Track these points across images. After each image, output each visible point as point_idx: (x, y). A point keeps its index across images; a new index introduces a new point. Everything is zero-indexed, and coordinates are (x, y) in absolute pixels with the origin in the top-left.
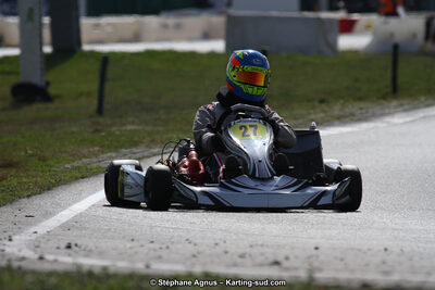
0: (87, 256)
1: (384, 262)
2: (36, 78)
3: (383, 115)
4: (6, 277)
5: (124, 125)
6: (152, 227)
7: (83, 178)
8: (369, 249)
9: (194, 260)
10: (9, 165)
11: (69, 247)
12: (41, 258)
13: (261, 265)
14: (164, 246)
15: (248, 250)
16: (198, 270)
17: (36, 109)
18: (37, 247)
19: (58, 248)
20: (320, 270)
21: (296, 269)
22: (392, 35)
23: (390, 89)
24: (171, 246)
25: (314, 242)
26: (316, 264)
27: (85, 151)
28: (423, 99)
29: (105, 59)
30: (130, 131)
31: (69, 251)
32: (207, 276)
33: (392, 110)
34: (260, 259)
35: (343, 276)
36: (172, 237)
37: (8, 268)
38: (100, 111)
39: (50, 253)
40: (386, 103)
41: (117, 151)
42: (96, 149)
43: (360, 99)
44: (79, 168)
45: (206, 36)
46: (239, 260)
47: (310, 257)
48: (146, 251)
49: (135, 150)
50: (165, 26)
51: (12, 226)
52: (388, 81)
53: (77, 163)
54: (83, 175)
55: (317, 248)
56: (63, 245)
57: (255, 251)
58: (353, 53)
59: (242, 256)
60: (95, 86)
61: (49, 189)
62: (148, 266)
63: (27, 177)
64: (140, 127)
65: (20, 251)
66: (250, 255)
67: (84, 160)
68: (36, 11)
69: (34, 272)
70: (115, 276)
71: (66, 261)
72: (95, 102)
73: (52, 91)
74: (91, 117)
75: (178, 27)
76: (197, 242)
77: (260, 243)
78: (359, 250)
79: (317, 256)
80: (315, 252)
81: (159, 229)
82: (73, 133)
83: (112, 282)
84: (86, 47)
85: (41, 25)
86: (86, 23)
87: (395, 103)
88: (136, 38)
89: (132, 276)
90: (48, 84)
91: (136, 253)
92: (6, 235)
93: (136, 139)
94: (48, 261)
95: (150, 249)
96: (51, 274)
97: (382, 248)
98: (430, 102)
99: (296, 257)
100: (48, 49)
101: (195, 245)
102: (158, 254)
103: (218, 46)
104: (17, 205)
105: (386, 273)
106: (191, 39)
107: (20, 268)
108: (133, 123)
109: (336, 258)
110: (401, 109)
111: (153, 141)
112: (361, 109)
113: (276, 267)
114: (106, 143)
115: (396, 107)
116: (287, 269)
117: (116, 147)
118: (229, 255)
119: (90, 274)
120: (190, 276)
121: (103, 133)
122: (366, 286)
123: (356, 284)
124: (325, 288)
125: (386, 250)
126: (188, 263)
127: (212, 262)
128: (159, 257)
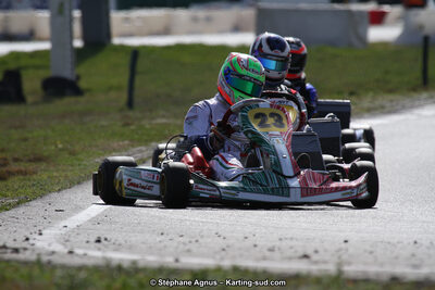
0: (116, 250)
1: (413, 255)
2: (67, 72)
3: (412, 107)
4: (36, 272)
5: (153, 118)
6: (181, 221)
8: (399, 242)
9: (223, 253)
10: (38, 159)
11: (98, 241)
12: (71, 252)
13: (290, 258)
14: (194, 240)
15: (278, 243)
16: (227, 263)
17: (67, 103)
18: (67, 241)
19: (88, 242)
20: (349, 264)
21: (325, 262)
22: (422, 27)
23: (420, 81)
24: (200, 240)
25: (343, 236)
26: (344, 257)
27: (115, 145)
29: (135, 53)
30: (161, 124)
31: (97, 244)
32: (236, 269)
33: (422, 102)
34: (290, 253)
35: (373, 269)
36: (202, 231)
37: (38, 263)
38: (130, 104)
39: (79, 247)
40: (415, 95)
41: (147, 145)
42: (126, 142)
43: (391, 91)
45: (237, 29)
46: (268, 254)
47: (340, 250)
48: (175, 244)
50: (195, 19)
51: (42, 220)
52: (418, 73)
55: (346, 241)
56: (93, 239)
57: (284, 244)
58: (384, 45)
59: (271, 250)
60: (124, 80)
61: (79, 183)
62: (177, 261)
63: (57, 171)
64: (171, 121)
65: (50, 245)
66: (279, 249)
67: (113, 153)
68: (67, 6)
69: (63, 267)
70: (144, 270)
71: (96, 255)
72: (124, 96)
73: (83, 84)
74: (121, 110)
75: (208, 19)
76: (227, 235)
77: (289, 236)
78: (389, 243)
79: (347, 250)
80: (344, 245)
81: (188, 223)
82: (102, 126)
83: (141, 276)
84: (116, 41)
85: (71, 19)
86: (117, 17)
87: (425, 95)
88: (166, 32)
89: (161, 270)
90: (78, 78)
91: (165, 247)
92: (37, 229)
94: (77, 255)
95: (179, 243)
96: (81, 268)
97: (412, 241)
99: (326, 251)
100: (78, 43)
101: (224, 238)
102: (187, 247)
103: (248, 39)
104: (47, 199)
105: (415, 266)
106: (221, 32)
107: (49, 262)
108: (163, 116)
109: (365, 251)
110: (431, 101)
112: (392, 101)
113: (305, 260)
114: (136, 136)
115: (426, 99)
116: (316, 262)
117: (146, 141)
118: (257, 249)
119: (120, 268)
120: (219, 269)
121: (132, 127)
122: (395, 280)
123: (385, 278)
124: (355, 281)
125: (416, 242)
126: (218, 257)
127: (241, 256)
128: (189, 251)
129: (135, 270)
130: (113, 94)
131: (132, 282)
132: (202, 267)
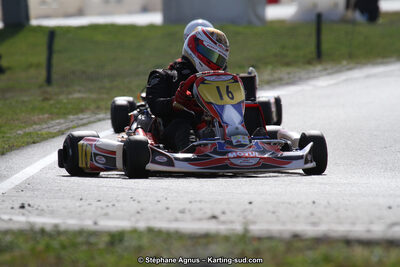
0: (38, 215)
1: (312, 214)
3: (309, 79)
5: (70, 93)
6: (99, 187)
7: (34, 143)
8: (299, 203)
9: (138, 215)
11: (22, 207)
13: (200, 220)
14: (110, 204)
15: (189, 206)
16: (142, 225)
19: (12, 208)
20: (254, 223)
21: (232, 222)
22: (315, 6)
23: (314, 55)
24: (117, 204)
25: (247, 198)
26: (250, 217)
27: (35, 118)
28: (344, 63)
29: (52, 33)
30: (78, 99)
31: (21, 210)
32: (150, 230)
33: (317, 74)
34: (198, 215)
35: (275, 228)
36: (118, 196)
38: (49, 81)
39: (5, 213)
40: (311, 68)
41: (65, 118)
42: (46, 116)
43: (288, 64)
44: (30, 134)
45: (145, 9)
46: (179, 215)
47: (245, 211)
48: (94, 209)
49: (81, 116)
52: (312, 47)
53: (28, 130)
54: (35, 140)
55: (250, 203)
56: (17, 205)
57: (194, 206)
58: (281, 22)
59: (182, 212)
60: (43, 58)
61: (3, 154)
62: (95, 223)
64: (87, 95)
66: (190, 211)
67: (34, 126)
70: (66, 232)
71: (20, 220)
72: (43, 73)
73: (4, 63)
74: (40, 87)
76: (140, 199)
77: (198, 199)
78: (290, 203)
79: (251, 210)
80: (249, 206)
81: (105, 189)
82: (23, 102)
83: (63, 238)
84: (34, 22)
87: (319, 67)
88: (80, 13)
89: (81, 232)
91: (85, 211)
93: (83, 106)
94: (4, 221)
95: (97, 207)
96: (6, 232)
97: (310, 201)
98: (352, 65)
99: (232, 212)
101: (139, 202)
102: (104, 211)
103: (156, 18)
105: (314, 224)
106: (130, 12)
108: (79, 91)
109: (268, 211)
110: (325, 73)
111: (98, 108)
112: (289, 73)
113: (214, 220)
114: (55, 110)
115: (320, 71)
116: (224, 223)
117: (64, 114)
118: (170, 211)
119: (43, 231)
120: (135, 231)
121: (52, 102)
122: (296, 236)
123: (287, 235)
124: (259, 239)
125: (314, 202)
126: (133, 219)
127: (155, 218)
128: (106, 215)
129: (57, 233)
130: (32, 72)
131: (55, 244)
132: (120, 229)
